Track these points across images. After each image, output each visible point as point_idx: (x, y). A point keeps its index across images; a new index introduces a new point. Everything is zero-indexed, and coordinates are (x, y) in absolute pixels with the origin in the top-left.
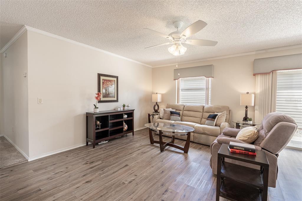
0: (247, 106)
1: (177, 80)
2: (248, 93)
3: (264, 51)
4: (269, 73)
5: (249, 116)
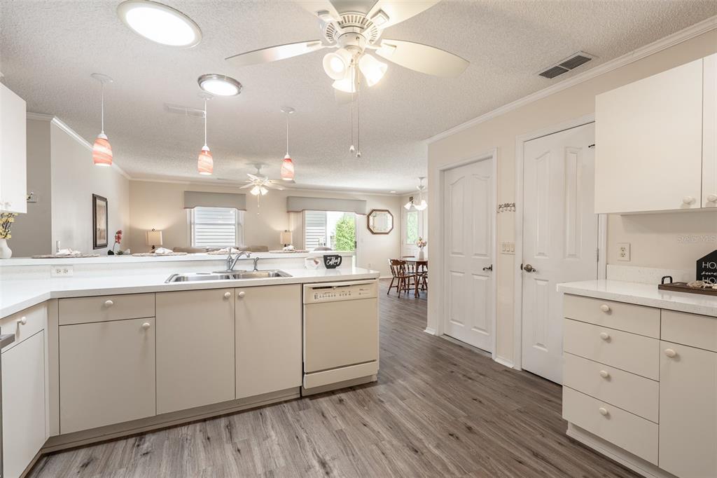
0: (285, 245)
1: (189, 210)
2: (286, 231)
4: (300, 212)
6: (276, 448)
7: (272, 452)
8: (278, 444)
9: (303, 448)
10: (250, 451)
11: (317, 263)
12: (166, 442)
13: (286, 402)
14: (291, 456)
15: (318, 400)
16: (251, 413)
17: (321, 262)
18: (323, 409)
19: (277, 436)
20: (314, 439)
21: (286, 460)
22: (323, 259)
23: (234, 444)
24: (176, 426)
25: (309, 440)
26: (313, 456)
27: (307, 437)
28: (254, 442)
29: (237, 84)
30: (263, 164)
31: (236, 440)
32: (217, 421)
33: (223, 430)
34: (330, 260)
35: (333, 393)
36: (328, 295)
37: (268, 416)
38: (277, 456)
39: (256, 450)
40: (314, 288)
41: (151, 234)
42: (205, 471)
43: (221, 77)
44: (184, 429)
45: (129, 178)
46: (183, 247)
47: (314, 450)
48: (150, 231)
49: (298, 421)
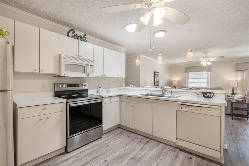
0: (233, 87)
1: (187, 73)
2: (234, 81)
3: (242, 59)
4: (245, 70)
5: (235, 92)
6: (150, 154)
7: (148, 154)
8: (152, 154)
9: (156, 160)
10: (144, 150)
11: (198, 95)
12: (134, 137)
13: (170, 146)
14: (151, 159)
15: (182, 152)
16: (157, 142)
17: (201, 95)
18: (179, 156)
19: (154, 152)
20: (163, 160)
21: (148, 159)
22: (202, 93)
23: (144, 146)
24: (139, 135)
25: (161, 160)
26: (156, 165)
27: (162, 158)
28: (148, 149)
29: (164, 31)
30: (208, 52)
31: (145, 146)
32: (148, 139)
33: (146, 141)
34: (206, 94)
35: (192, 154)
36: (188, 108)
37: (160, 146)
38: (148, 156)
39: (146, 151)
40: (181, 104)
41: (174, 82)
42: (132, 147)
43: (158, 31)
44: (140, 136)
45: (169, 65)
46: (184, 87)
47: (158, 163)
48: (173, 81)
49: (166, 153)
